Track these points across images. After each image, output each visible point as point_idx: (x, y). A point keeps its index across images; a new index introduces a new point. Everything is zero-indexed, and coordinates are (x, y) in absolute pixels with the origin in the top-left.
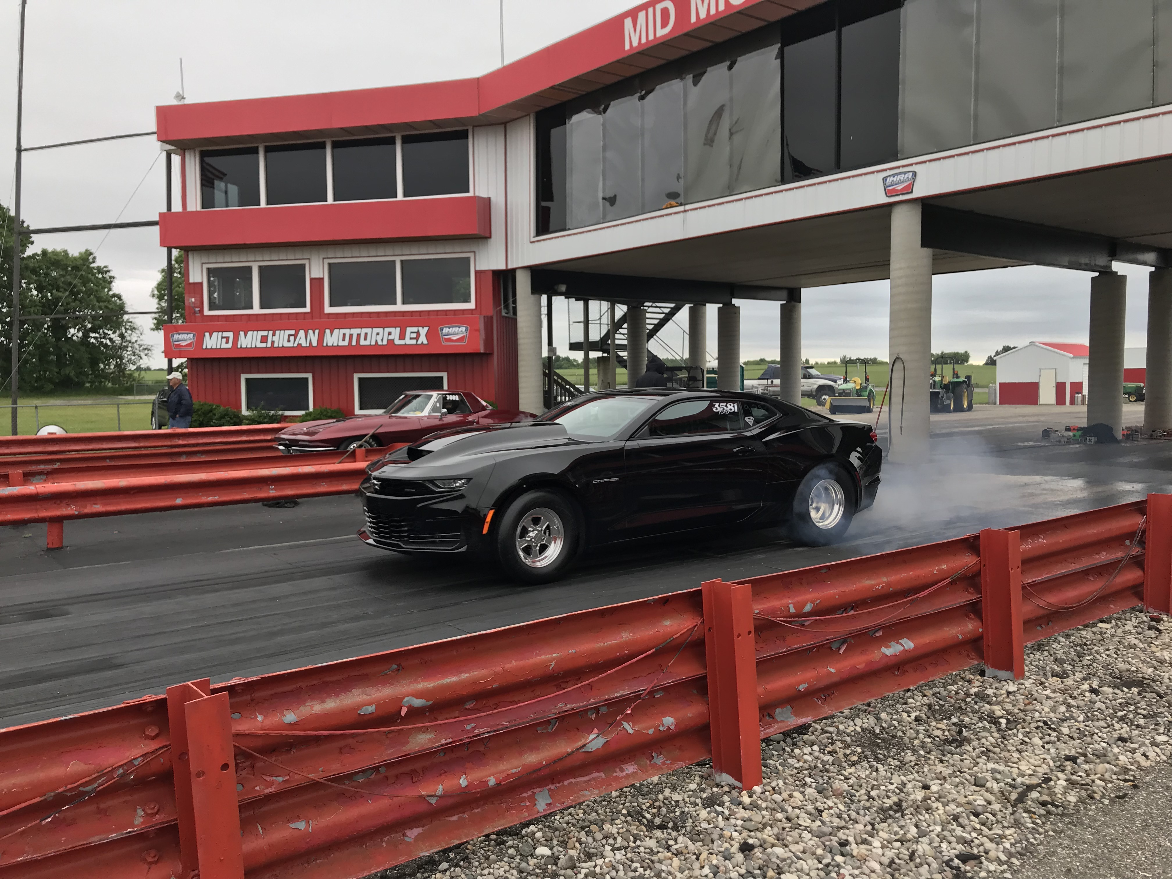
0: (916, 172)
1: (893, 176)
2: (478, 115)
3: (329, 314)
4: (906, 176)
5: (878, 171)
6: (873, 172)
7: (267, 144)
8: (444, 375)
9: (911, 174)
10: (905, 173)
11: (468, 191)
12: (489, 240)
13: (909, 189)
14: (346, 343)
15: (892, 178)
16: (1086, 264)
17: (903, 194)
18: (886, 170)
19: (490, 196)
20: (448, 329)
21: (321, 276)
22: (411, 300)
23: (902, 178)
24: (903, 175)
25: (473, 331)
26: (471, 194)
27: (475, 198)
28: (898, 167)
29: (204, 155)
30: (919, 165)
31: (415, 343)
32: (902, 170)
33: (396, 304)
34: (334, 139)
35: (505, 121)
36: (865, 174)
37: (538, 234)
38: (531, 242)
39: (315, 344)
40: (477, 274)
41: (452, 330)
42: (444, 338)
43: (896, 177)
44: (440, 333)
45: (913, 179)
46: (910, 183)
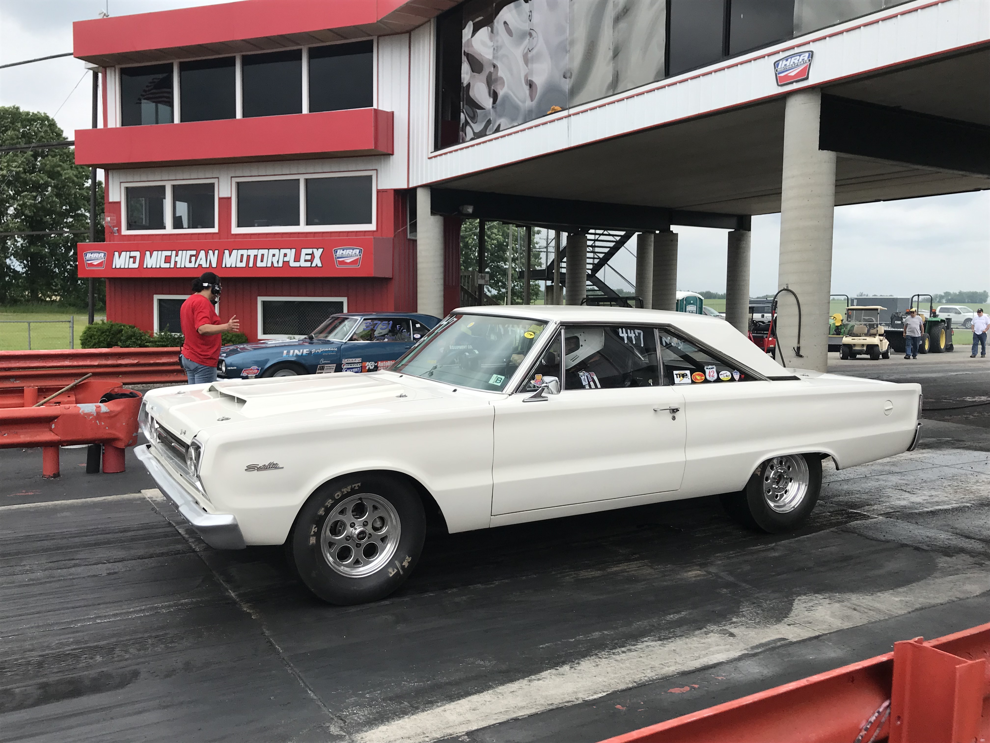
0: (812, 52)
1: (786, 58)
2: (376, 21)
3: (236, 235)
4: (802, 57)
5: (769, 55)
6: (763, 57)
7: (182, 60)
8: (344, 300)
9: (807, 54)
10: (800, 54)
11: (372, 106)
12: (391, 156)
13: (804, 75)
15: (784, 62)
17: (797, 81)
18: (777, 52)
19: (393, 111)
20: (342, 252)
21: (230, 196)
22: (316, 221)
23: (796, 61)
24: (798, 57)
25: (366, 254)
26: (375, 107)
28: (793, 48)
29: (124, 73)
30: (817, 42)
31: (310, 265)
32: (797, 50)
33: (299, 225)
34: (244, 53)
35: (408, 29)
36: (755, 59)
37: (437, 148)
38: (429, 158)
39: (214, 265)
40: (379, 194)
41: (346, 252)
42: (339, 261)
43: (789, 60)
44: (334, 255)
45: (809, 60)
46: (806, 67)
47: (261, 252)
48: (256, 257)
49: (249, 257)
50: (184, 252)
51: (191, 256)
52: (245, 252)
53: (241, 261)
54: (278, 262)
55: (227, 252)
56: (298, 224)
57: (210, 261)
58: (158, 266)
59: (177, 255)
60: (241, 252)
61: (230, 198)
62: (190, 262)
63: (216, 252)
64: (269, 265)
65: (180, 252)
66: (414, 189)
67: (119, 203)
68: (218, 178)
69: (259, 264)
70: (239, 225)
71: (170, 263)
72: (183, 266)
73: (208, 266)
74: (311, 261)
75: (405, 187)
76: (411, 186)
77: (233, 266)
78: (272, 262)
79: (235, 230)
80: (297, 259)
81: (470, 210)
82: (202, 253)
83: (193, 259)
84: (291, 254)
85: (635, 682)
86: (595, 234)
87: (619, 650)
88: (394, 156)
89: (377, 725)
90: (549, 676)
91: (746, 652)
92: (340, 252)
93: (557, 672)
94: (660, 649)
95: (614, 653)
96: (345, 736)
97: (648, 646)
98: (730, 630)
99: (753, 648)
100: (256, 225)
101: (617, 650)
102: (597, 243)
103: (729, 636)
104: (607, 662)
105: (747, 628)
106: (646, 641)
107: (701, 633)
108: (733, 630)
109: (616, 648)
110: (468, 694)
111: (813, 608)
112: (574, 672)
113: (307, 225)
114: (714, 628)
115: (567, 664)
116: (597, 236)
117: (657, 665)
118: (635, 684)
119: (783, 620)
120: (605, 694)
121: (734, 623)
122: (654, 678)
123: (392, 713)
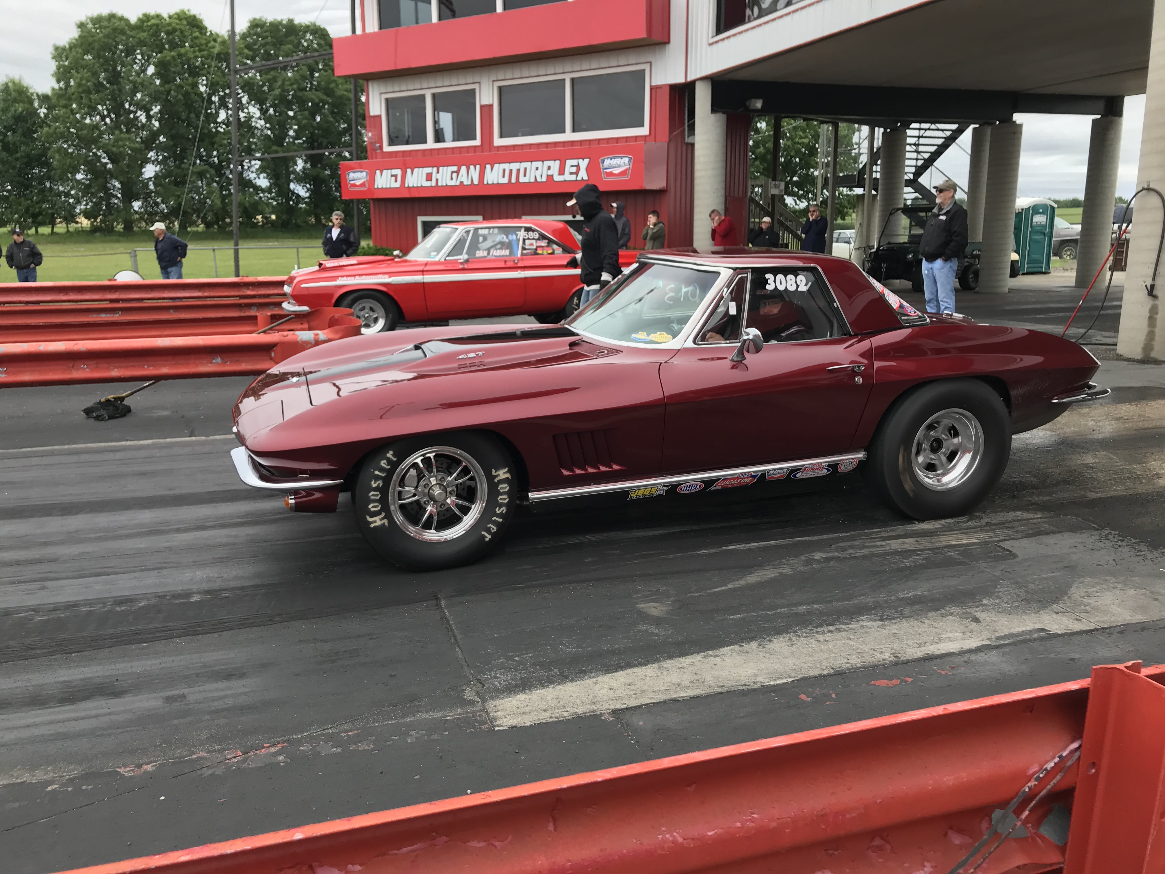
3: (496, 147)
12: (667, 45)
20: (609, 161)
21: (491, 103)
22: (584, 127)
25: (636, 164)
31: (575, 179)
33: (564, 132)
37: (719, 31)
38: (710, 44)
39: (476, 182)
40: (653, 91)
41: (614, 162)
42: (606, 172)
44: (602, 167)
47: (524, 165)
48: (518, 171)
50: (446, 168)
51: (453, 172)
52: (507, 166)
53: (504, 177)
54: (541, 176)
55: (488, 167)
57: (472, 177)
58: (420, 185)
59: (438, 172)
60: (503, 166)
61: (491, 106)
62: (452, 179)
63: (478, 167)
64: (532, 180)
65: (441, 168)
66: (693, 83)
67: (380, 117)
68: (479, 83)
69: (522, 180)
70: (501, 136)
71: (431, 180)
72: (444, 184)
73: (469, 183)
74: (577, 173)
75: (683, 80)
76: (689, 79)
77: (495, 182)
78: (536, 176)
79: (498, 142)
80: (562, 172)
81: (759, 104)
82: (464, 169)
83: (455, 175)
84: (555, 165)
85: (833, 669)
86: (920, 129)
87: (825, 629)
88: (670, 44)
89: (516, 693)
90: (730, 653)
91: (988, 642)
92: (607, 162)
93: (741, 649)
94: (878, 631)
95: (817, 632)
96: (478, 702)
97: (862, 627)
98: (975, 614)
99: (998, 638)
100: (520, 134)
101: (822, 629)
102: (922, 141)
103: (972, 621)
104: (805, 642)
105: (999, 612)
106: (863, 620)
107: (936, 616)
108: (978, 615)
109: (822, 626)
110: (629, 666)
111: (1097, 594)
112: (761, 651)
113: (573, 132)
114: (956, 609)
115: (756, 640)
116: (922, 132)
117: (867, 650)
118: (832, 671)
119: (1050, 606)
120: (791, 680)
121: (984, 605)
122: (859, 665)
123: (536, 681)
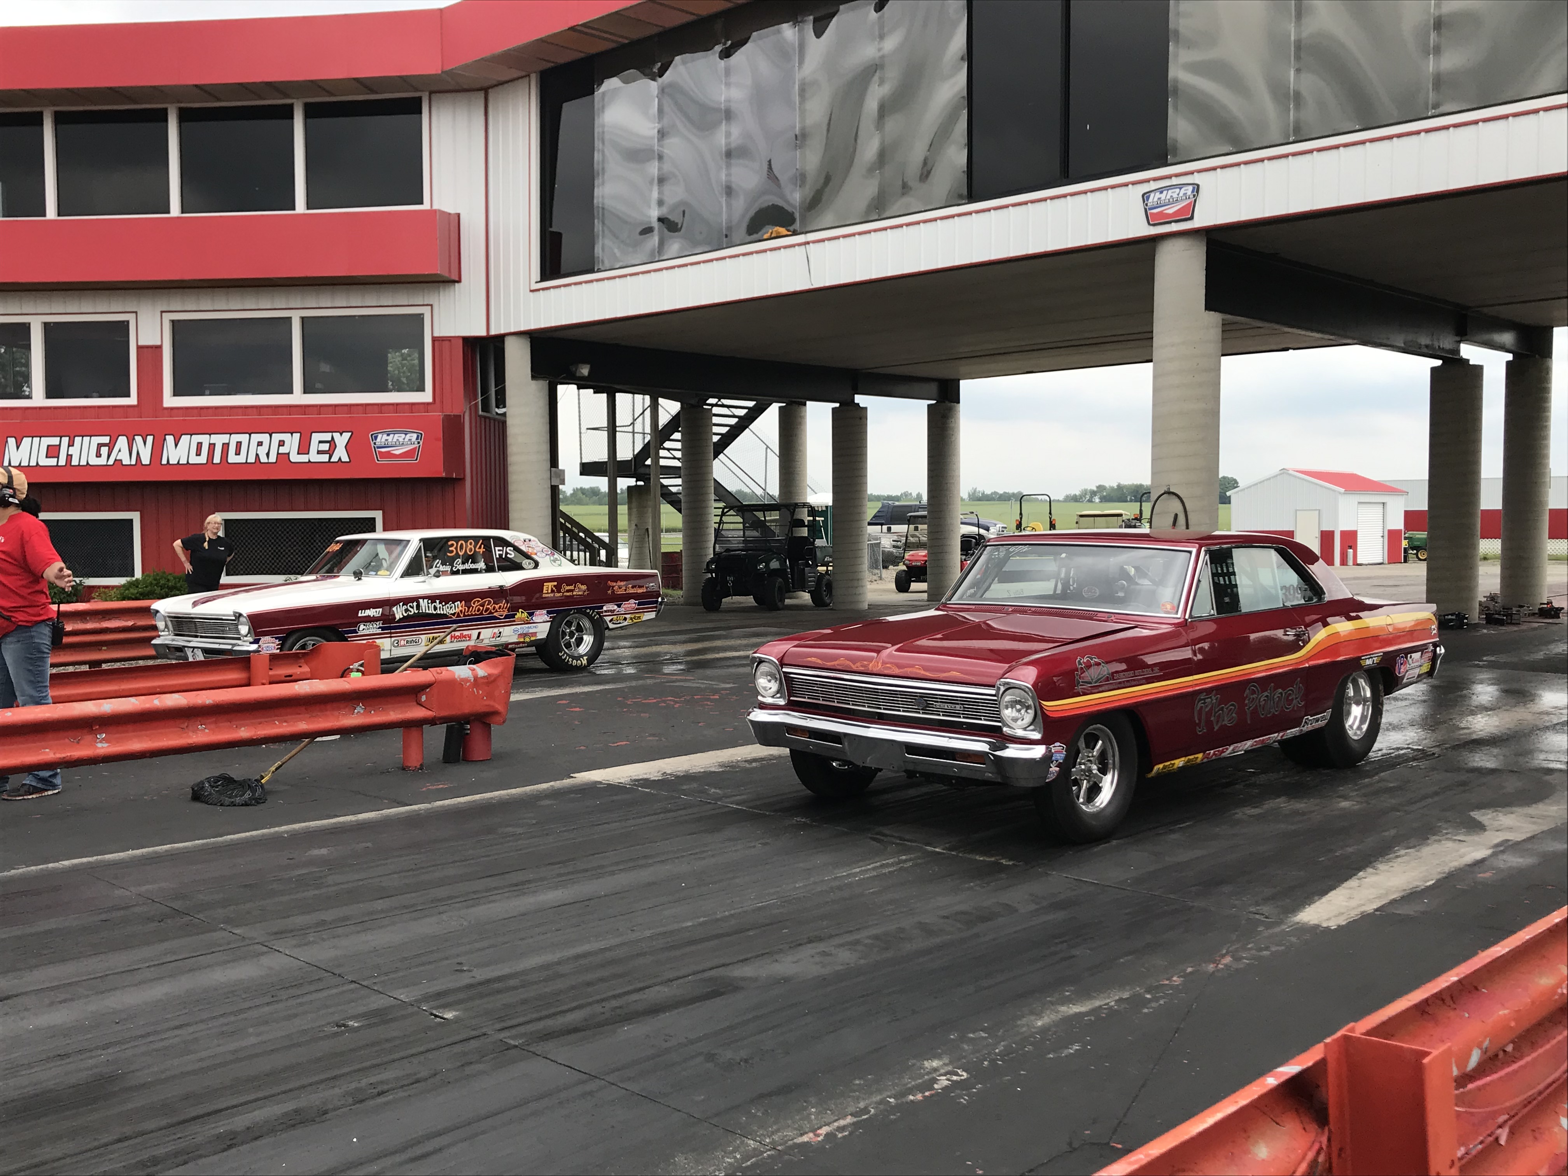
0: (1198, 186)
1: (1161, 190)
2: (440, 72)
3: (172, 409)
4: (1183, 192)
5: (1134, 183)
6: (1126, 185)
7: (62, 109)
8: (378, 515)
9: (1190, 188)
10: (1180, 186)
11: (422, 203)
12: (457, 284)
13: (1188, 214)
14: (203, 459)
15: (1158, 195)
16: (1427, 346)
17: (1177, 221)
18: (1147, 181)
19: (458, 212)
20: (385, 437)
21: (159, 343)
22: (318, 386)
23: (1175, 195)
24: (1178, 190)
25: (428, 441)
26: (426, 206)
27: (433, 213)
28: (1169, 177)
30: (1204, 173)
31: (327, 460)
32: (1175, 181)
33: (292, 393)
34: (182, 105)
35: (486, 84)
36: (1113, 187)
37: (544, 277)
38: (531, 291)
39: (146, 460)
40: (436, 343)
41: (392, 439)
42: (379, 452)
43: (1165, 192)
44: (373, 445)
45: (1194, 196)
46: (1190, 204)
47: (236, 438)
48: (226, 446)
49: (212, 446)
50: (86, 439)
51: (100, 446)
52: (205, 439)
53: (198, 454)
54: (268, 455)
55: (170, 439)
56: (290, 391)
57: (138, 453)
58: (33, 463)
59: (71, 444)
60: (197, 438)
61: (160, 347)
62: (99, 455)
63: (150, 439)
64: (252, 459)
66: (500, 340)
69: (232, 458)
70: (176, 393)
71: (58, 458)
72: (83, 463)
73: (133, 462)
74: (330, 453)
75: (483, 333)
76: (493, 332)
77: (183, 461)
78: (257, 455)
79: (170, 401)
80: (304, 448)
81: (585, 371)
82: (122, 442)
83: (104, 451)
84: (292, 442)
88: (462, 284)
92: (382, 439)
100: (207, 392)
113: (305, 393)
